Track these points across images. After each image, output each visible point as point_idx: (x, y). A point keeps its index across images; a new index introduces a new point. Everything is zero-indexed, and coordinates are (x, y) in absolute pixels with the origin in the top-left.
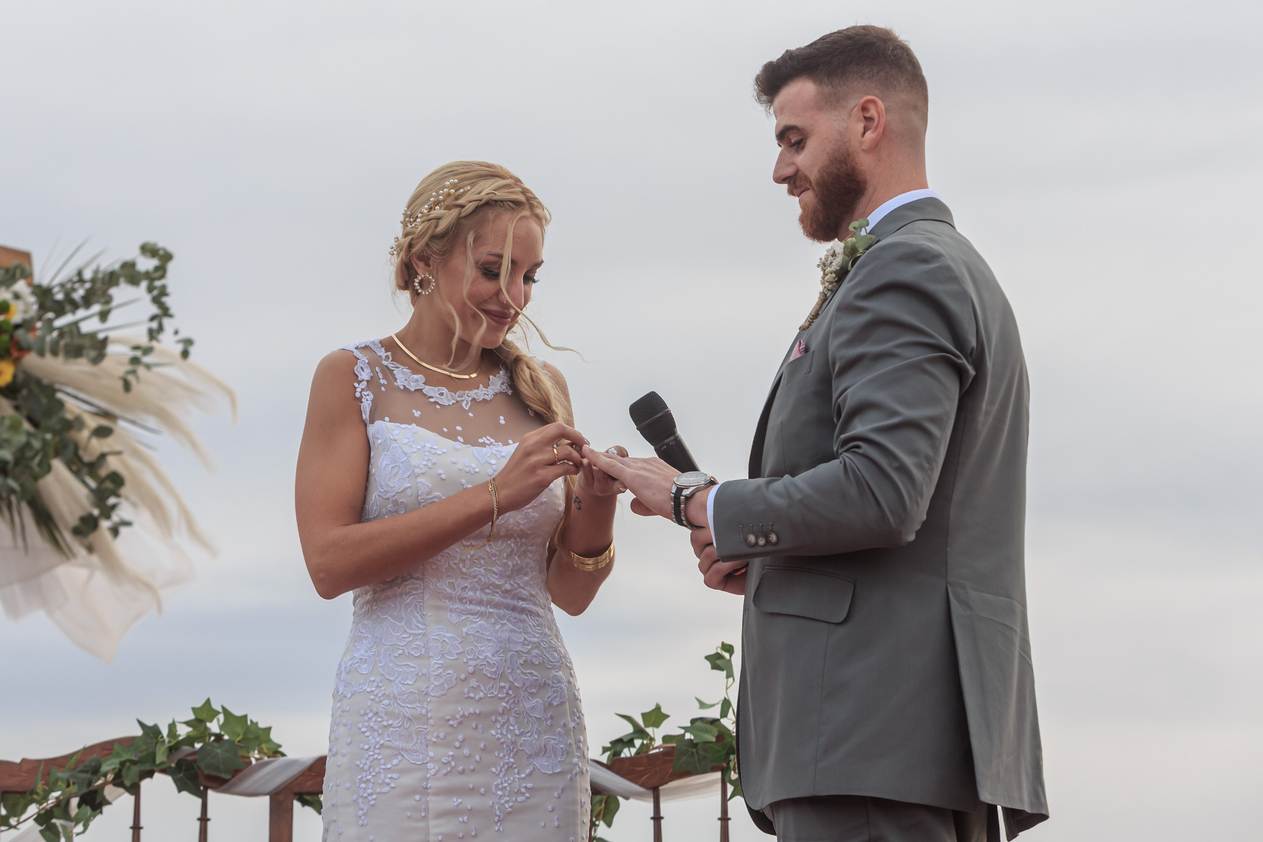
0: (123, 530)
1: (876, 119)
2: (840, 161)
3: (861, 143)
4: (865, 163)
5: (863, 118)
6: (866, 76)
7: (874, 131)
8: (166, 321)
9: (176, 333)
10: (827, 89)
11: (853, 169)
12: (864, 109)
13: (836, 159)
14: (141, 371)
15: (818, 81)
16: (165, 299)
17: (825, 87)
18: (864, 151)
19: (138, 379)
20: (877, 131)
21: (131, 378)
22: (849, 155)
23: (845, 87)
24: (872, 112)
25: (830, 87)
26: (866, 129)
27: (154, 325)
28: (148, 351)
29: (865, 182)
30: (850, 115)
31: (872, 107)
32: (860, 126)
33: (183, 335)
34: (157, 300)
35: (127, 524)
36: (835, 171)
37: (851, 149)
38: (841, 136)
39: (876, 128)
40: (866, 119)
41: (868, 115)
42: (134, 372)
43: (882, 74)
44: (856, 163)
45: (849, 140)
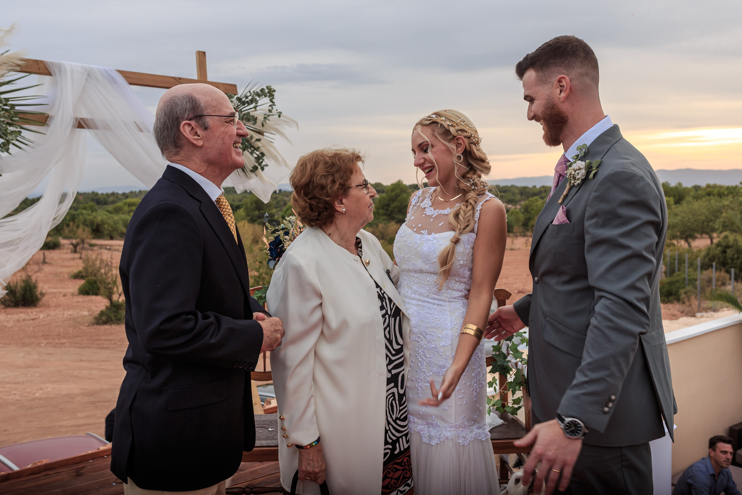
0: (265, 168)
1: (565, 86)
2: (551, 108)
3: (560, 99)
4: (565, 107)
5: (559, 86)
6: (558, 64)
7: (565, 93)
8: (274, 107)
9: (277, 110)
10: (541, 74)
11: (558, 111)
12: (560, 81)
13: (548, 108)
14: (267, 121)
15: (537, 70)
16: (274, 100)
17: (539, 73)
18: (561, 102)
19: (266, 123)
20: (566, 92)
21: (264, 123)
22: (554, 105)
23: (549, 72)
24: (564, 83)
25: (542, 73)
26: (561, 92)
27: (270, 108)
28: (269, 116)
29: (567, 116)
30: (553, 86)
31: (563, 80)
32: (558, 91)
33: (279, 111)
34: (271, 101)
35: (267, 165)
36: (549, 113)
37: (555, 102)
38: (548, 96)
39: (566, 91)
40: (561, 86)
41: (561, 84)
42: (265, 121)
43: (566, 62)
44: (559, 109)
45: (553, 98)
